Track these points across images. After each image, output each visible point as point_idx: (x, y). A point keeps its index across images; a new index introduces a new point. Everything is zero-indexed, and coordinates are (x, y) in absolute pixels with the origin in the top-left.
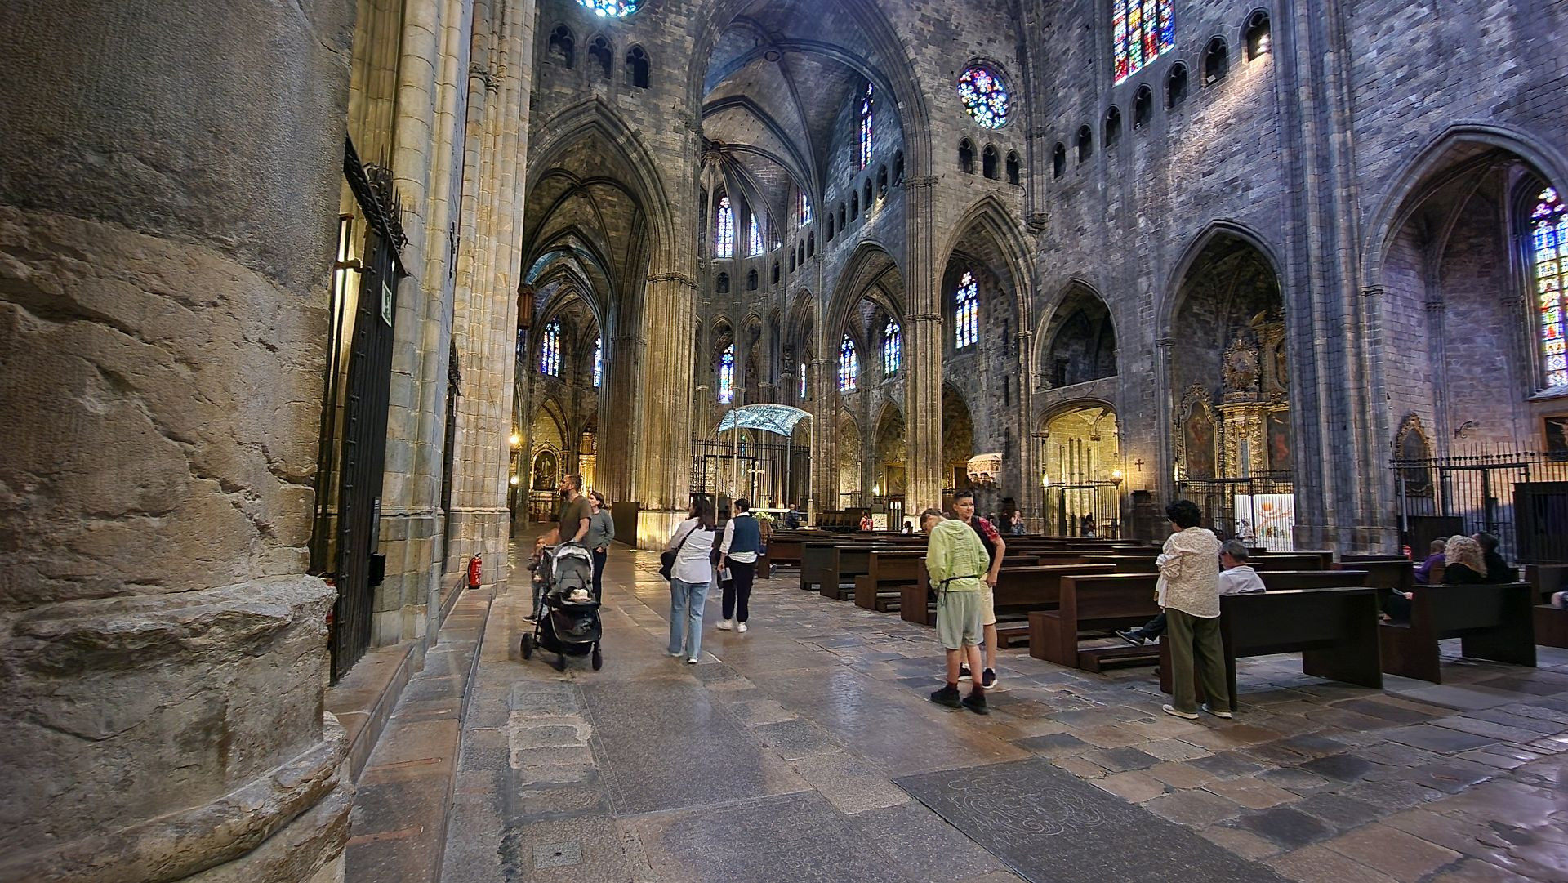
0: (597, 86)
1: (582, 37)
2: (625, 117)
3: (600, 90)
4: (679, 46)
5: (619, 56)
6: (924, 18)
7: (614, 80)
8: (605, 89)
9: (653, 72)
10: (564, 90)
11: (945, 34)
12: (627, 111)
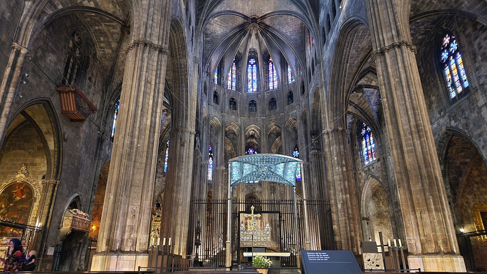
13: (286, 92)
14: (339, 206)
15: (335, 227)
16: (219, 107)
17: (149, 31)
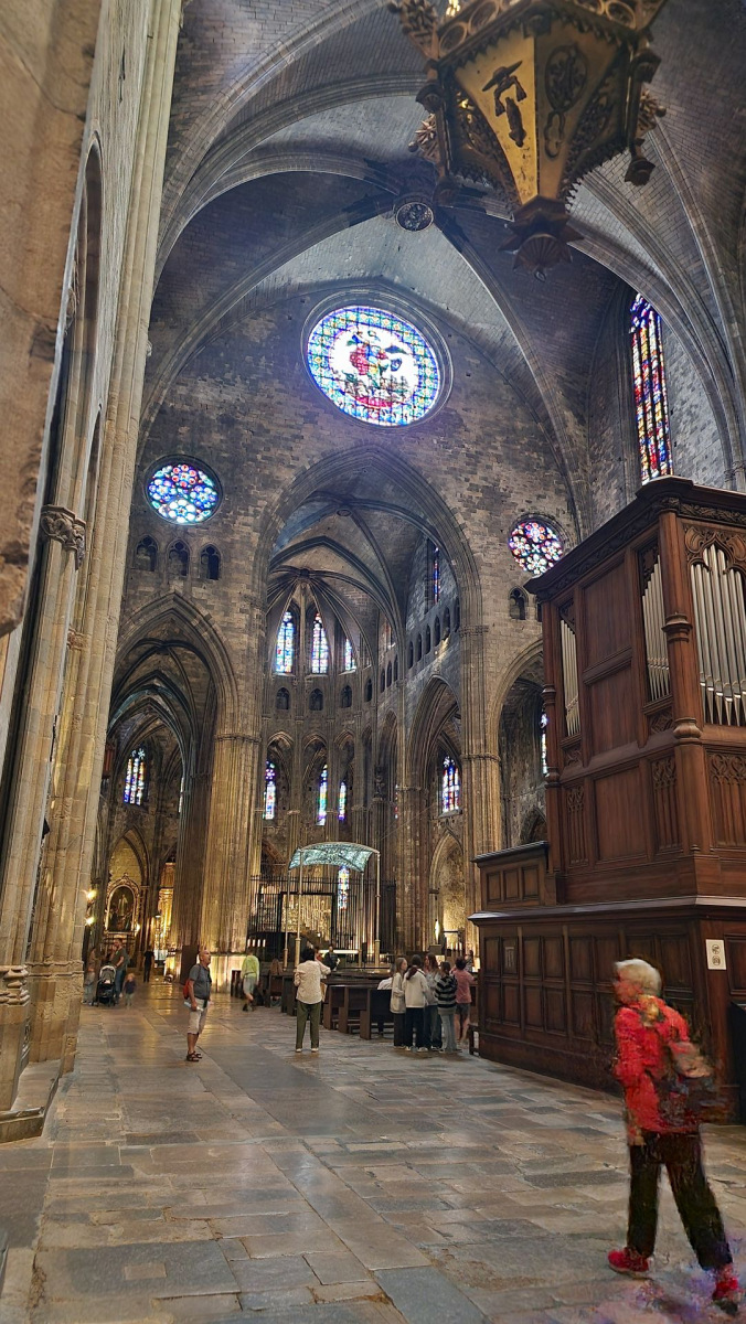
0: (175, 583)
1: (163, 544)
2: (198, 605)
3: (177, 586)
4: (246, 542)
5: (195, 556)
6: (473, 488)
7: (189, 576)
8: (182, 584)
9: (223, 564)
10: (147, 589)
11: (494, 498)
12: (199, 600)
13: (341, 686)
14: (407, 889)
15: (398, 914)
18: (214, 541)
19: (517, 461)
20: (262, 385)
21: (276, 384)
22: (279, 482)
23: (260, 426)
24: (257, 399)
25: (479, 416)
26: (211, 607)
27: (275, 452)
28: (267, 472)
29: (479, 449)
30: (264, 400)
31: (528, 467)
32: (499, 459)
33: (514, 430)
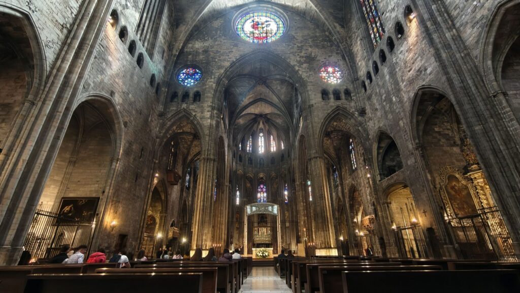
1: (181, 93)
2: (191, 111)
3: (184, 106)
4: (211, 87)
5: (191, 95)
6: (300, 57)
7: (189, 102)
8: (186, 105)
9: (202, 96)
10: (173, 109)
11: (310, 59)
12: (192, 109)
16: (242, 164)
17: (209, 152)
18: (199, 89)
19: (318, 46)
20: (218, 39)
21: (223, 37)
22: (224, 67)
23: (217, 51)
24: (216, 43)
25: (301, 35)
26: (196, 112)
27: (222, 58)
28: (219, 64)
29: (302, 44)
30: (219, 43)
31: (323, 47)
32: (311, 47)
33: (316, 36)
